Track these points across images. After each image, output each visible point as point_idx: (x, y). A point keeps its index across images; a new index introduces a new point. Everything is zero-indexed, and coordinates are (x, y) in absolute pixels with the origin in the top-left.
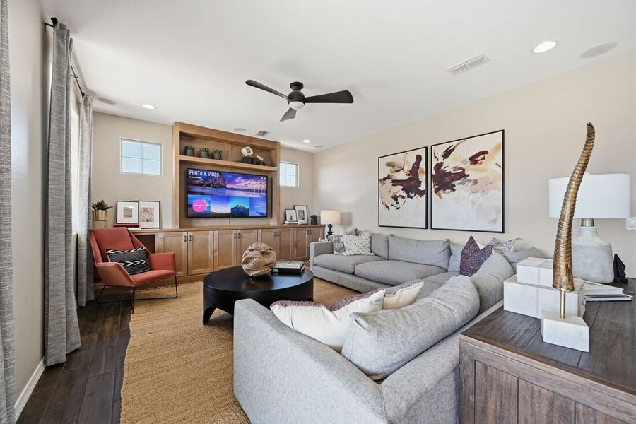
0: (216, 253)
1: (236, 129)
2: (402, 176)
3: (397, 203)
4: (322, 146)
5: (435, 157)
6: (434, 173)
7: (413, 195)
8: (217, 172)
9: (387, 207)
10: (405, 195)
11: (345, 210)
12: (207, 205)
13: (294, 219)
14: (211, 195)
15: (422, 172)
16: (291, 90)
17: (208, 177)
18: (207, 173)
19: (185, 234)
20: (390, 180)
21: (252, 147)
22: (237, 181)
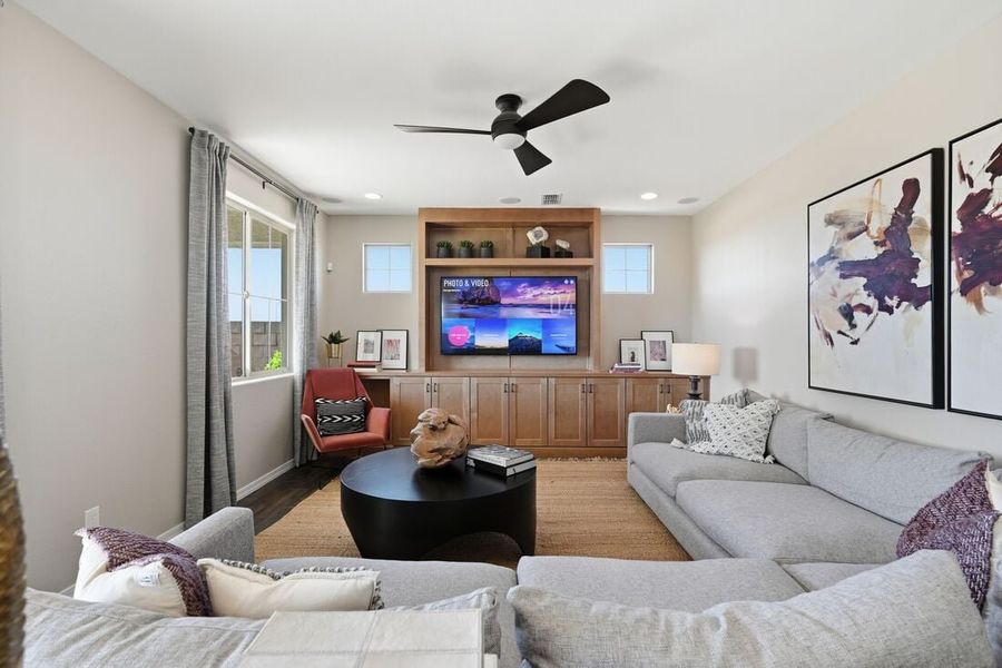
0: (475, 415)
1: (504, 201)
2: (865, 249)
3: (853, 326)
4: (695, 200)
5: (963, 176)
6: (957, 227)
7: (892, 302)
8: (485, 278)
9: (828, 336)
10: (872, 302)
11: (746, 343)
12: (471, 334)
13: (640, 359)
14: (477, 317)
15: (921, 230)
16: (498, 112)
17: (471, 288)
18: (470, 282)
19: (427, 380)
20: (835, 264)
21: (545, 226)
22: (519, 290)
